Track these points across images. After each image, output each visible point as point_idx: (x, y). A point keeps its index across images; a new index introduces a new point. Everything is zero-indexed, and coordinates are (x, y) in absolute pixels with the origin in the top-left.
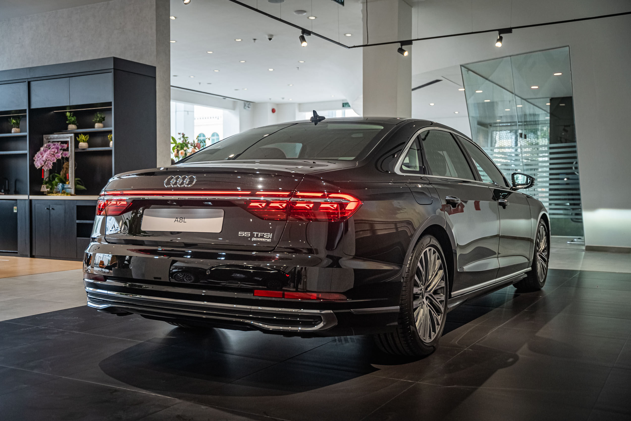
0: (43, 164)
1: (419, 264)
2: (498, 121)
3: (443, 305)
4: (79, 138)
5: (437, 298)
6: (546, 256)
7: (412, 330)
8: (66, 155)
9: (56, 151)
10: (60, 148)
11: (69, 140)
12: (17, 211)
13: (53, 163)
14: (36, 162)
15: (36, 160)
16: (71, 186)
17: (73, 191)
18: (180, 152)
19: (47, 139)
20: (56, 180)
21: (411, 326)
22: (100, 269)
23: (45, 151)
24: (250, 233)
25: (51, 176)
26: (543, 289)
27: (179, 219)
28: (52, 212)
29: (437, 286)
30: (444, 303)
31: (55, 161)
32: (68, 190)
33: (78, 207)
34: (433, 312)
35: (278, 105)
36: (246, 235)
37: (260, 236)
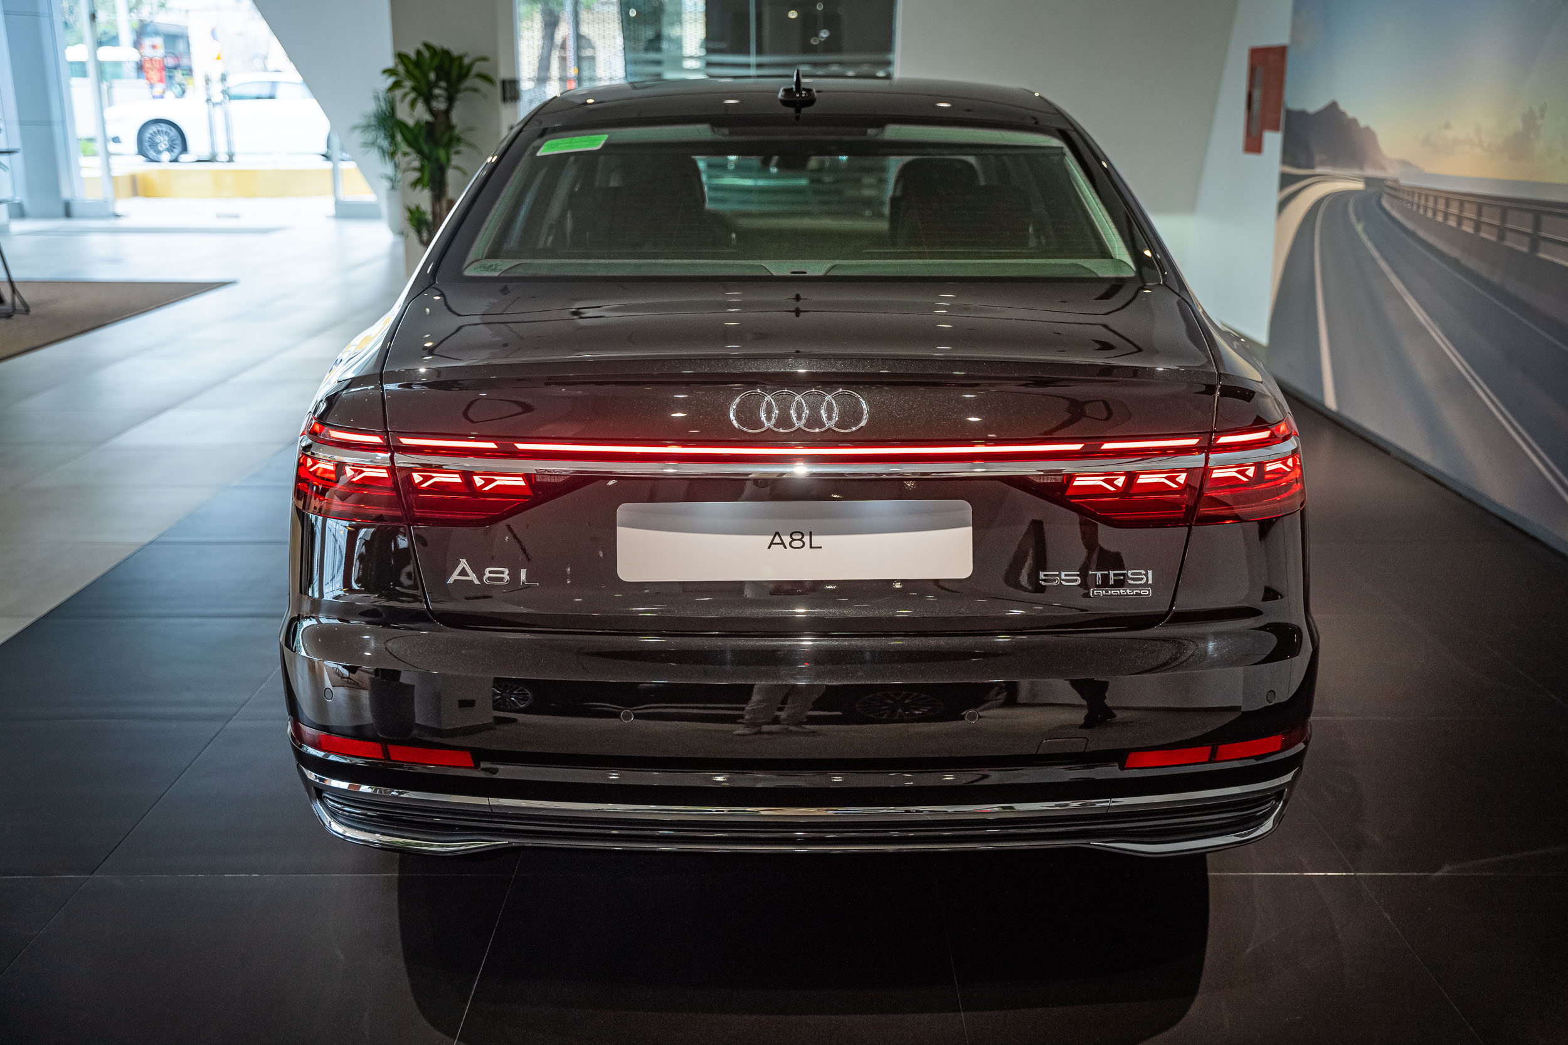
27: (787, 539)
36: (1066, 580)
37: (1114, 580)
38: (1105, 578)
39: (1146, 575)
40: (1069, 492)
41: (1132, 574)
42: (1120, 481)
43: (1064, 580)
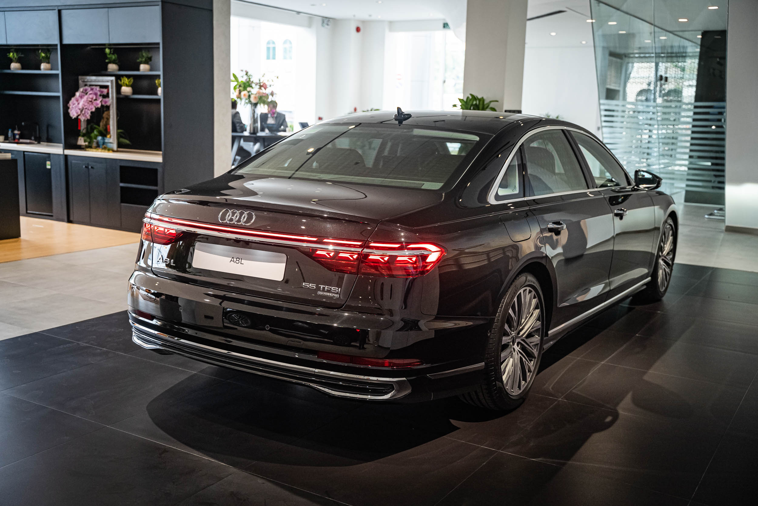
0: (79, 113)
1: (510, 311)
2: (636, 51)
3: (537, 349)
4: (121, 80)
5: (531, 343)
6: (670, 259)
7: (498, 386)
8: (106, 102)
9: (94, 98)
10: (99, 93)
11: (109, 84)
12: (51, 166)
13: (92, 113)
14: (71, 110)
15: (71, 107)
16: (113, 141)
17: (115, 147)
18: (243, 93)
19: (84, 81)
20: (95, 132)
21: (497, 382)
22: (147, 293)
23: (81, 97)
24: (315, 285)
25: (89, 126)
26: (664, 299)
27: (235, 260)
28: (91, 171)
29: (531, 329)
30: (538, 346)
31: (94, 110)
32: (109, 144)
33: (122, 168)
34: (524, 359)
35: (364, 22)
36: (311, 287)
37: (327, 289)
38: (324, 288)
39: (338, 290)
43: (310, 287)
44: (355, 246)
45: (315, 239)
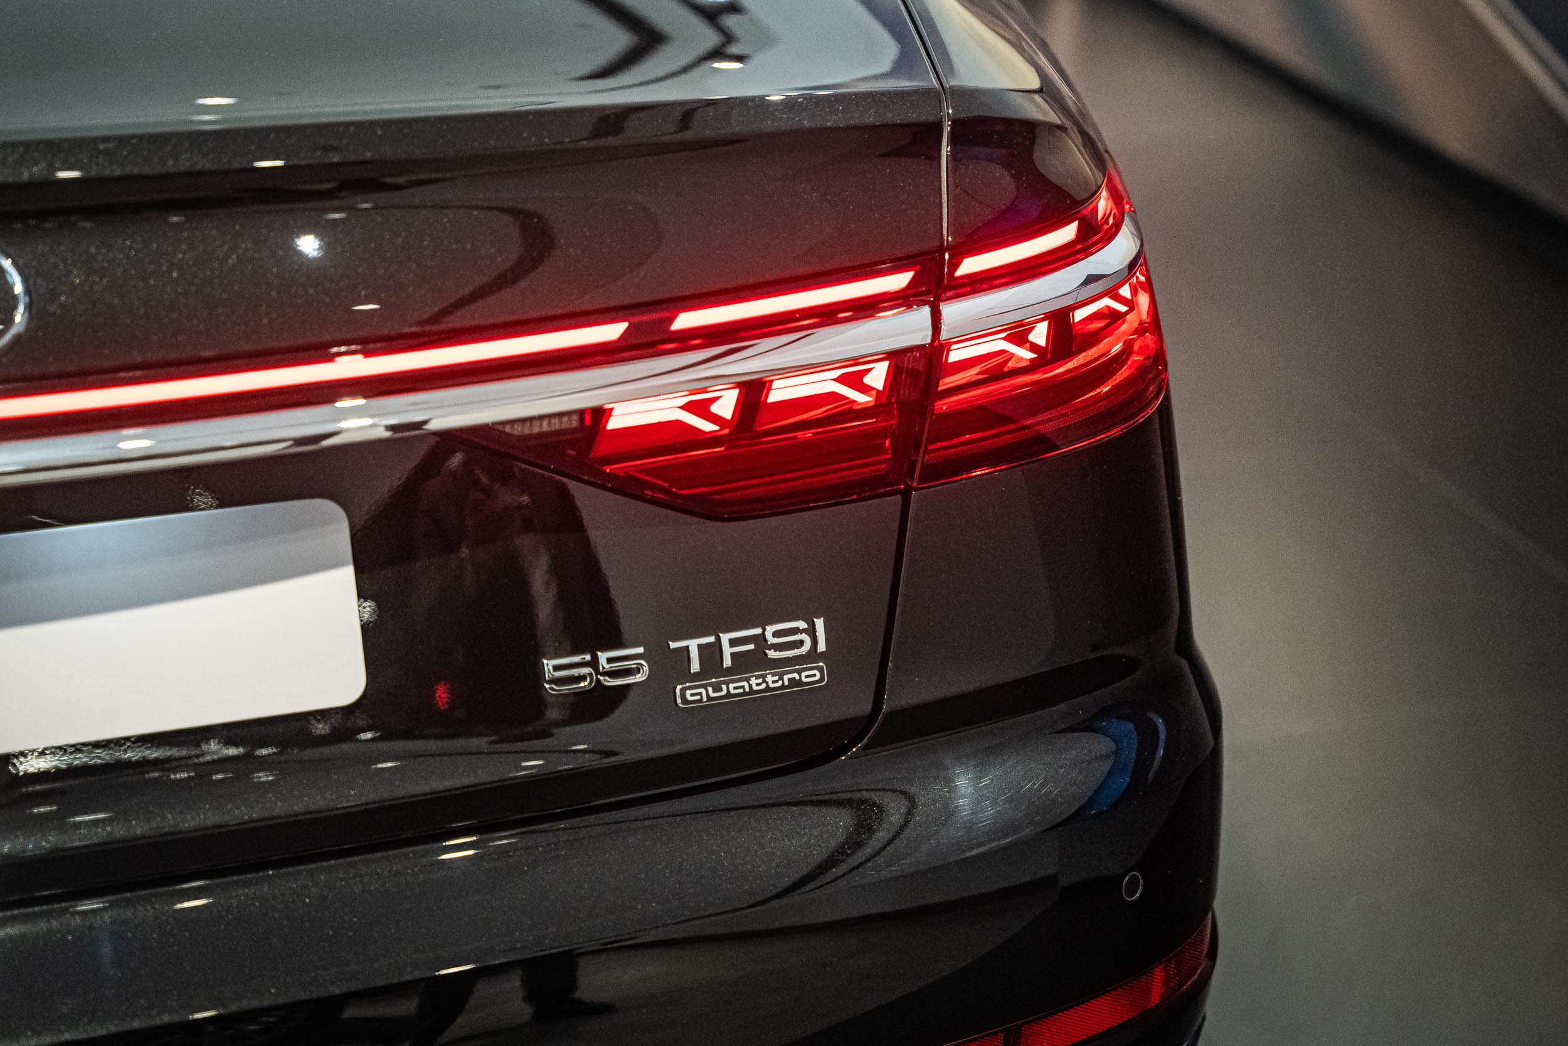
37: (732, 654)
38: (711, 654)
39: (812, 631)
40: (601, 448)
41: (776, 634)
42: (726, 405)
43: (605, 674)
44: (865, 308)
45: (612, 332)
